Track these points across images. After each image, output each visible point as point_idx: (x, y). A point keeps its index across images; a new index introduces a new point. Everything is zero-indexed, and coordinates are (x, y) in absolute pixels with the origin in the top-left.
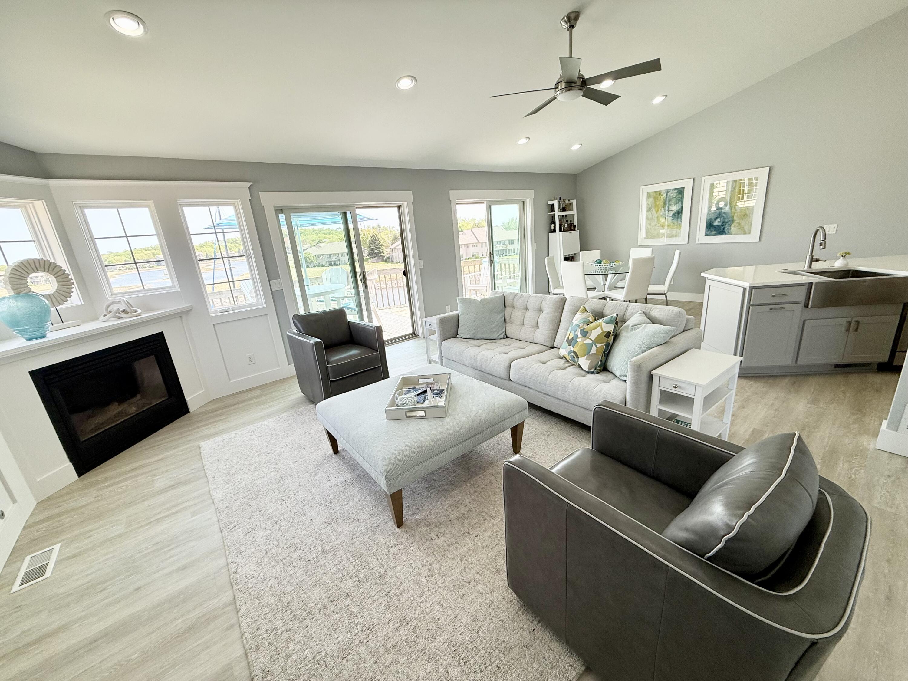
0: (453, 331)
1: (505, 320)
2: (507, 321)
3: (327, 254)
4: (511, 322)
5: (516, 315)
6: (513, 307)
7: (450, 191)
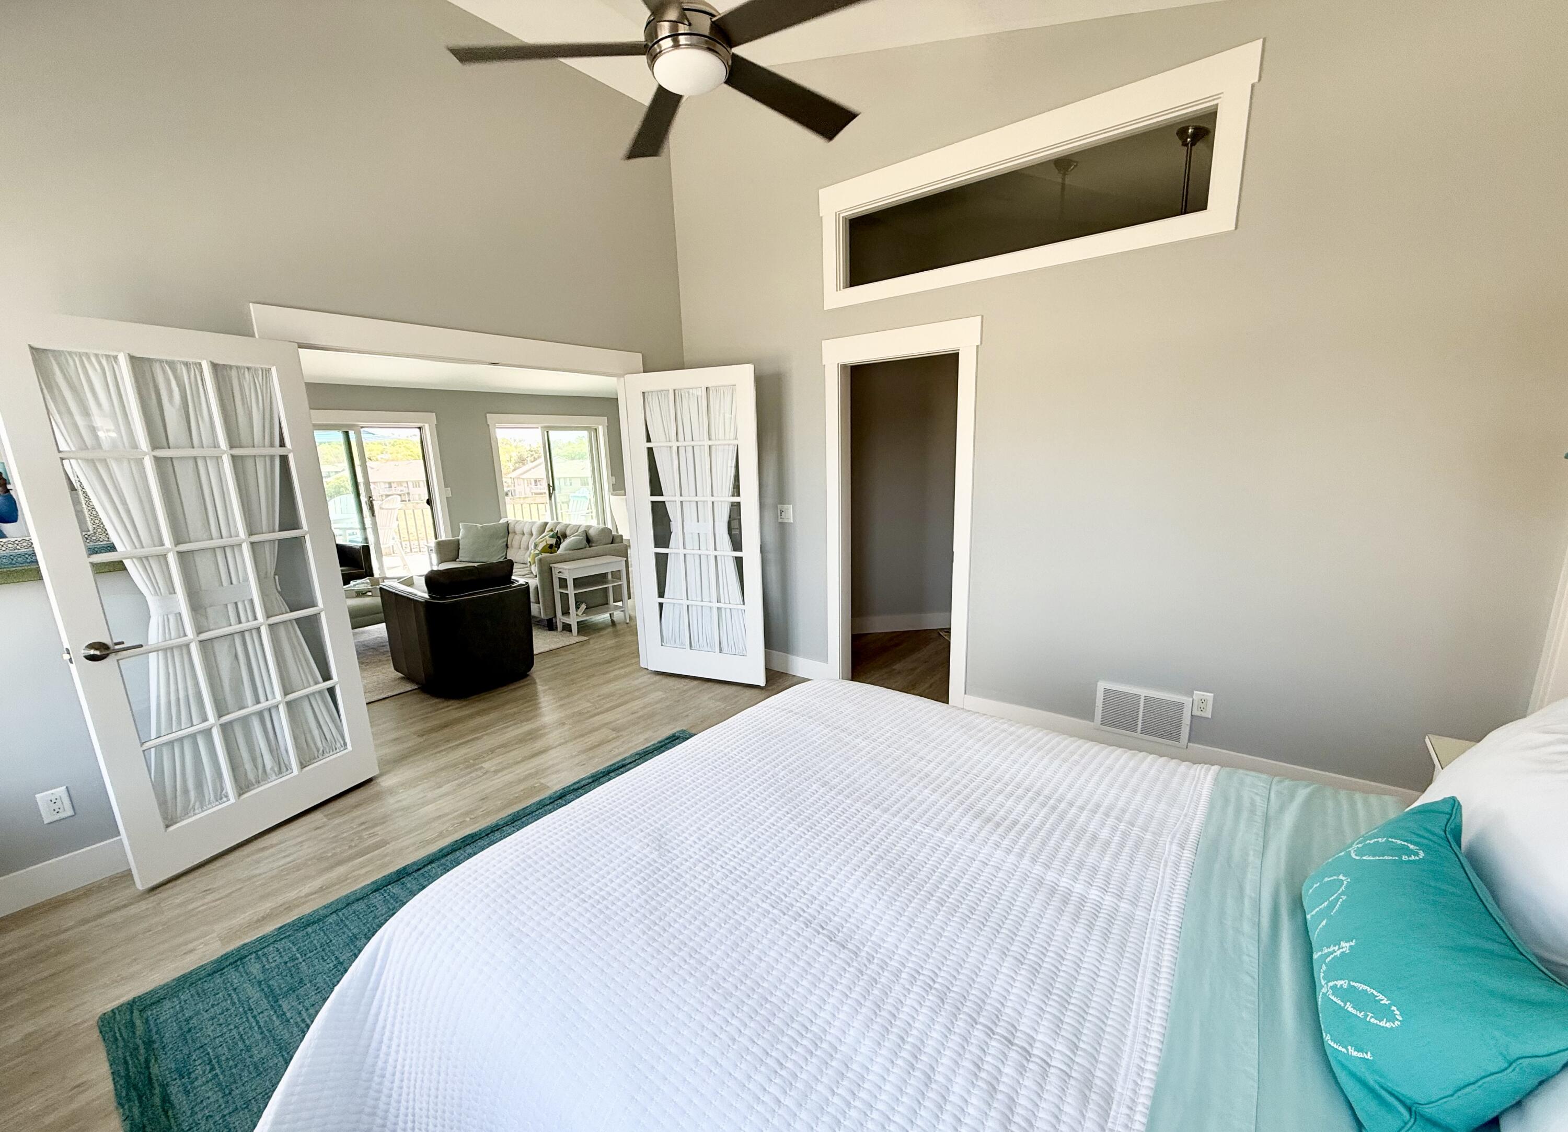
0: (454, 554)
1: (507, 545)
2: (509, 546)
3: (385, 483)
4: (512, 547)
5: (514, 540)
6: (515, 532)
7: (488, 415)
